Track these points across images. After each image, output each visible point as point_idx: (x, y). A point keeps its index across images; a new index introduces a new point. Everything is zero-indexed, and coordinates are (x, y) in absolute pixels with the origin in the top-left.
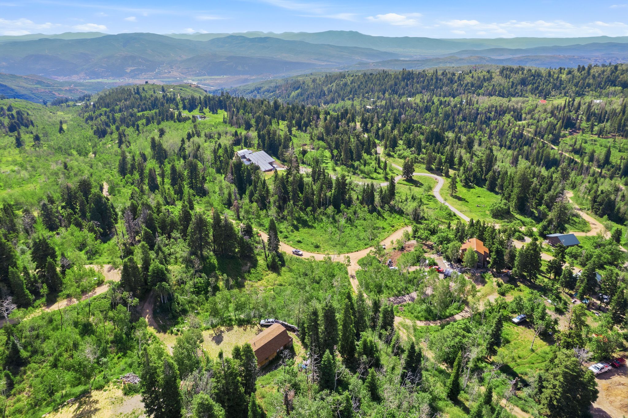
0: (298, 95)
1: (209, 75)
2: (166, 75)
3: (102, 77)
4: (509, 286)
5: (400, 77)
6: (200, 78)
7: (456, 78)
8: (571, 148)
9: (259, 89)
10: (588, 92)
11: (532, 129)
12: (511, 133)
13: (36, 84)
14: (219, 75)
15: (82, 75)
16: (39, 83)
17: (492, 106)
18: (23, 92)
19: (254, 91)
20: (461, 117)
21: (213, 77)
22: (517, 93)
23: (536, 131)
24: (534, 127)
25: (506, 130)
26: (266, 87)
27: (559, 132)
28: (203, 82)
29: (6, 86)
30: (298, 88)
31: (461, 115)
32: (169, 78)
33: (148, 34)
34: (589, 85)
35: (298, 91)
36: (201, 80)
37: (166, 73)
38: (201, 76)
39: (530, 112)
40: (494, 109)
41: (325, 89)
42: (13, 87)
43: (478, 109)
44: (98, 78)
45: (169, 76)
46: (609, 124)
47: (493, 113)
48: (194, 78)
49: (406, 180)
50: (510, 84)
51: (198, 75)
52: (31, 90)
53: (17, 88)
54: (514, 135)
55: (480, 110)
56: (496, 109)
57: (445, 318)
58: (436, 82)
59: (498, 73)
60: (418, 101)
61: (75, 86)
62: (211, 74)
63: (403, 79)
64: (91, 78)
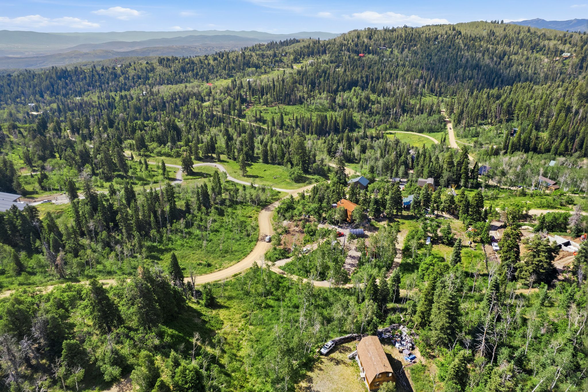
5: (54, 76)
7: (119, 72)
8: (254, 118)
10: (235, 73)
11: (219, 108)
12: (204, 114)
17: (175, 94)
20: (151, 108)
22: (183, 80)
23: (223, 110)
24: (220, 106)
25: (199, 113)
27: (241, 107)
31: (150, 106)
34: (233, 68)
39: (209, 94)
40: (177, 96)
43: (163, 98)
46: (269, 96)
47: (178, 100)
50: (173, 72)
54: (207, 116)
55: (165, 98)
56: (179, 96)
58: (100, 78)
59: (158, 64)
60: (95, 98)
63: (59, 78)
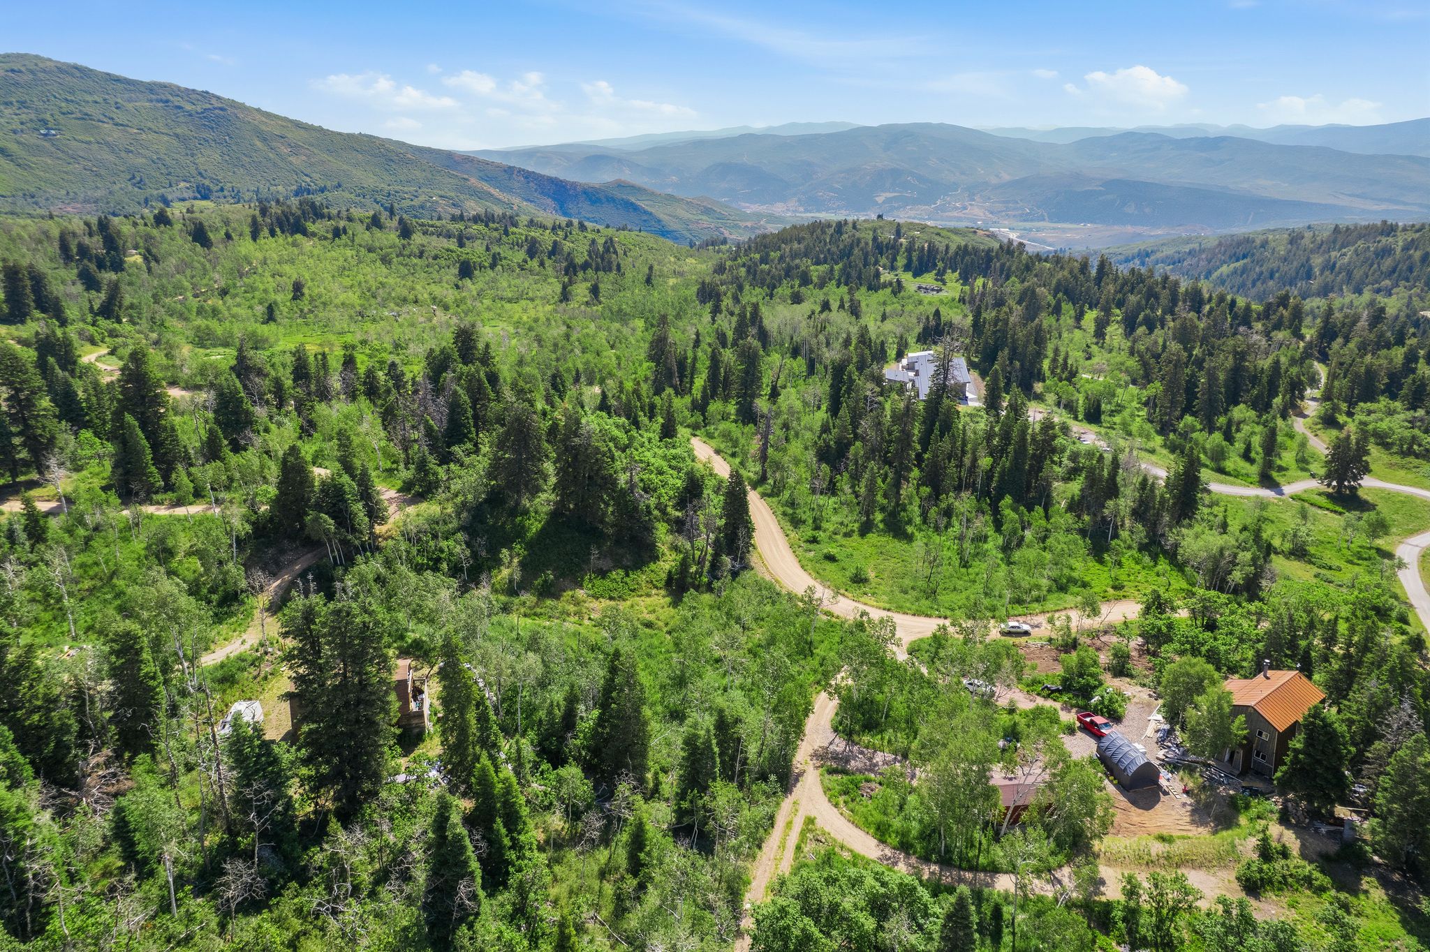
0: (1235, 272)
1: (1051, 220)
2: (955, 214)
3: (827, 210)
4: (1308, 868)
6: (1028, 225)
9: (1148, 255)
13: (703, 213)
14: (1077, 221)
15: (792, 203)
16: (707, 211)
18: (673, 225)
19: (1133, 258)
21: (1059, 225)
26: (1169, 251)
28: (1033, 234)
29: (651, 214)
30: (1244, 257)
32: (959, 219)
33: (941, 126)
35: (1241, 263)
36: (1030, 230)
37: (957, 208)
38: (1032, 220)
41: (1317, 261)
42: (662, 216)
44: (818, 211)
45: (961, 215)
48: (1015, 224)
49: (1329, 496)
51: (1025, 218)
52: (686, 223)
53: (667, 218)
57: (960, 868)
61: (767, 222)
62: (1058, 217)
64: (806, 211)
